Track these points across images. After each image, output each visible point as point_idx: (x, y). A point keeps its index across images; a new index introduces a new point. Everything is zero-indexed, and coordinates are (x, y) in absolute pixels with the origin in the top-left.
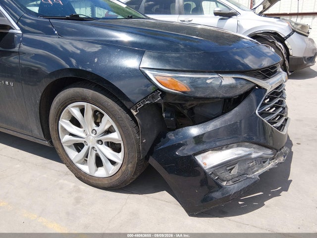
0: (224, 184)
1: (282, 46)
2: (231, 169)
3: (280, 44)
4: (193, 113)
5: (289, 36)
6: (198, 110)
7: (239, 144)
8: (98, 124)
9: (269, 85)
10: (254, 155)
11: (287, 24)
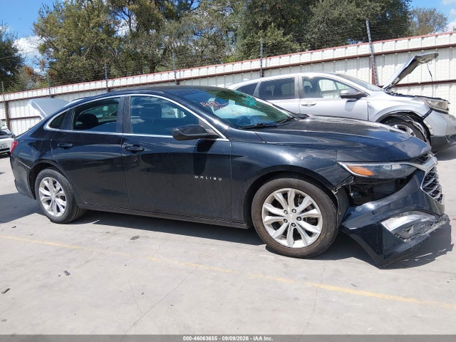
0: (405, 241)
1: (420, 125)
2: (408, 231)
3: (418, 124)
4: (373, 192)
5: (427, 115)
6: (376, 190)
7: (411, 212)
8: (297, 205)
9: (425, 168)
10: (423, 220)
11: (423, 103)
